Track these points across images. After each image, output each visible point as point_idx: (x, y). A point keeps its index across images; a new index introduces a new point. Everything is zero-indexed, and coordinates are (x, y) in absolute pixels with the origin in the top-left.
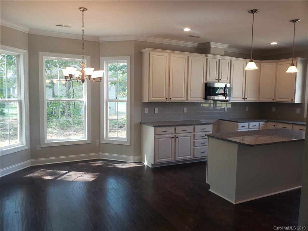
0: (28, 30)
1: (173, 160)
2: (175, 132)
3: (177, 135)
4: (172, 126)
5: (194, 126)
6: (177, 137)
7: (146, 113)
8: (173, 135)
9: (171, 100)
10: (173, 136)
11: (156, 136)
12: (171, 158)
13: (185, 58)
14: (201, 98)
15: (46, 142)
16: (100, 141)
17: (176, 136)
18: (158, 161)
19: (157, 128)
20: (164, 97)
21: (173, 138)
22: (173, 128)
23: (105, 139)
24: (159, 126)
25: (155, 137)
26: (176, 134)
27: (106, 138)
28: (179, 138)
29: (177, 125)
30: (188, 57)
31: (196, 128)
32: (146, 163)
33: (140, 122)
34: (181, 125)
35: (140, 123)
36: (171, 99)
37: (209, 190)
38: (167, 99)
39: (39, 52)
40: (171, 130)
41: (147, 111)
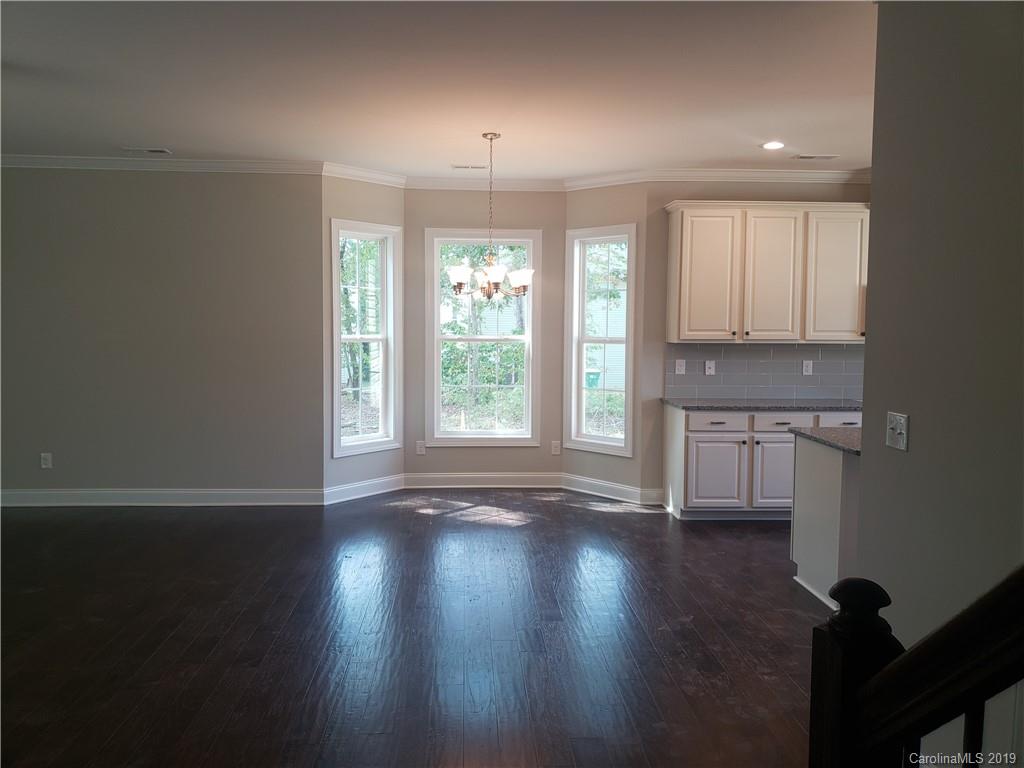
0: (404, 182)
1: (745, 505)
2: (752, 428)
3: (758, 437)
4: (739, 409)
5: (817, 413)
6: (758, 443)
7: (677, 372)
8: (745, 437)
9: (750, 337)
10: (746, 439)
11: (691, 435)
12: (739, 499)
13: (795, 218)
14: (854, 331)
15: (436, 436)
16: (562, 443)
17: (756, 440)
18: (695, 502)
19: (691, 414)
20: (725, 330)
21: (744, 443)
22: (746, 415)
23: (573, 438)
24: (699, 409)
25: (687, 438)
26: (753, 434)
27: (577, 437)
28: (765, 445)
29: (757, 409)
30: (806, 215)
31: (821, 420)
32: (670, 509)
33: (661, 396)
34: (770, 409)
35: (661, 399)
36: (747, 333)
37: (795, 578)
38: (734, 333)
39: (426, 229)
40: (739, 420)
41: (681, 367)
